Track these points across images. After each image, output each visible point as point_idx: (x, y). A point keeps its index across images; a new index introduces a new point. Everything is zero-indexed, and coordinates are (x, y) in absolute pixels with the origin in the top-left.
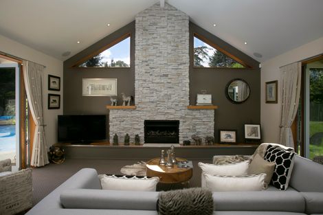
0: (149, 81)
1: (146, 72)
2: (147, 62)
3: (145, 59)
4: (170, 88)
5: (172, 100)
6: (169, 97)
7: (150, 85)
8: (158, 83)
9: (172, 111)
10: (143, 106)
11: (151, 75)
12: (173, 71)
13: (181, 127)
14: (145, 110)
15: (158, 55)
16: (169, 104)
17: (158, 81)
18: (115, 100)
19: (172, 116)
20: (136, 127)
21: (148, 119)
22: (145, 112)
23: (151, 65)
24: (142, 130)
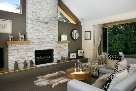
0: (37, 25)
1: (35, 20)
2: (36, 13)
3: (34, 11)
4: (49, 31)
5: (50, 38)
6: (48, 36)
7: (38, 28)
8: (42, 27)
9: (50, 44)
10: (34, 41)
11: (38, 22)
12: (50, 21)
13: (55, 53)
14: (35, 43)
15: (42, 10)
16: (49, 40)
18: (12, 37)
19: (50, 47)
21: (37, 49)
22: (35, 45)
23: (38, 15)
24: (34, 57)
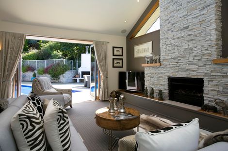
0: (170, 38)
1: (168, 30)
2: (168, 19)
5: (194, 54)
6: (189, 51)
7: (172, 42)
8: (178, 38)
9: (194, 67)
10: (167, 63)
11: (172, 31)
14: (168, 66)
16: (191, 59)
17: (179, 36)
20: (162, 83)
21: (171, 76)
22: (168, 69)
23: (172, 22)
24: (166, 87)
